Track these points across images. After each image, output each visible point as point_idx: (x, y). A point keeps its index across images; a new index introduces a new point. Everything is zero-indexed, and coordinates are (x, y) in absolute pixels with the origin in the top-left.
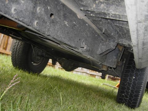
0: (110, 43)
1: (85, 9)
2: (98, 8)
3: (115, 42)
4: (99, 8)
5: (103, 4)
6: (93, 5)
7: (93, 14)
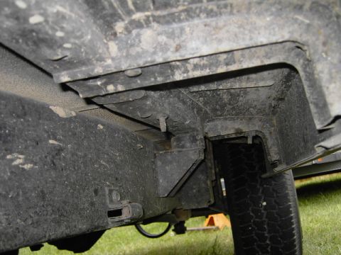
0: (184, 150)
1: (80, 76)
2: (133, 51)
3: (197, 140)
4: (138, 49)
5: (148, 27)
6: (108, 48)
7: (115, 86)
